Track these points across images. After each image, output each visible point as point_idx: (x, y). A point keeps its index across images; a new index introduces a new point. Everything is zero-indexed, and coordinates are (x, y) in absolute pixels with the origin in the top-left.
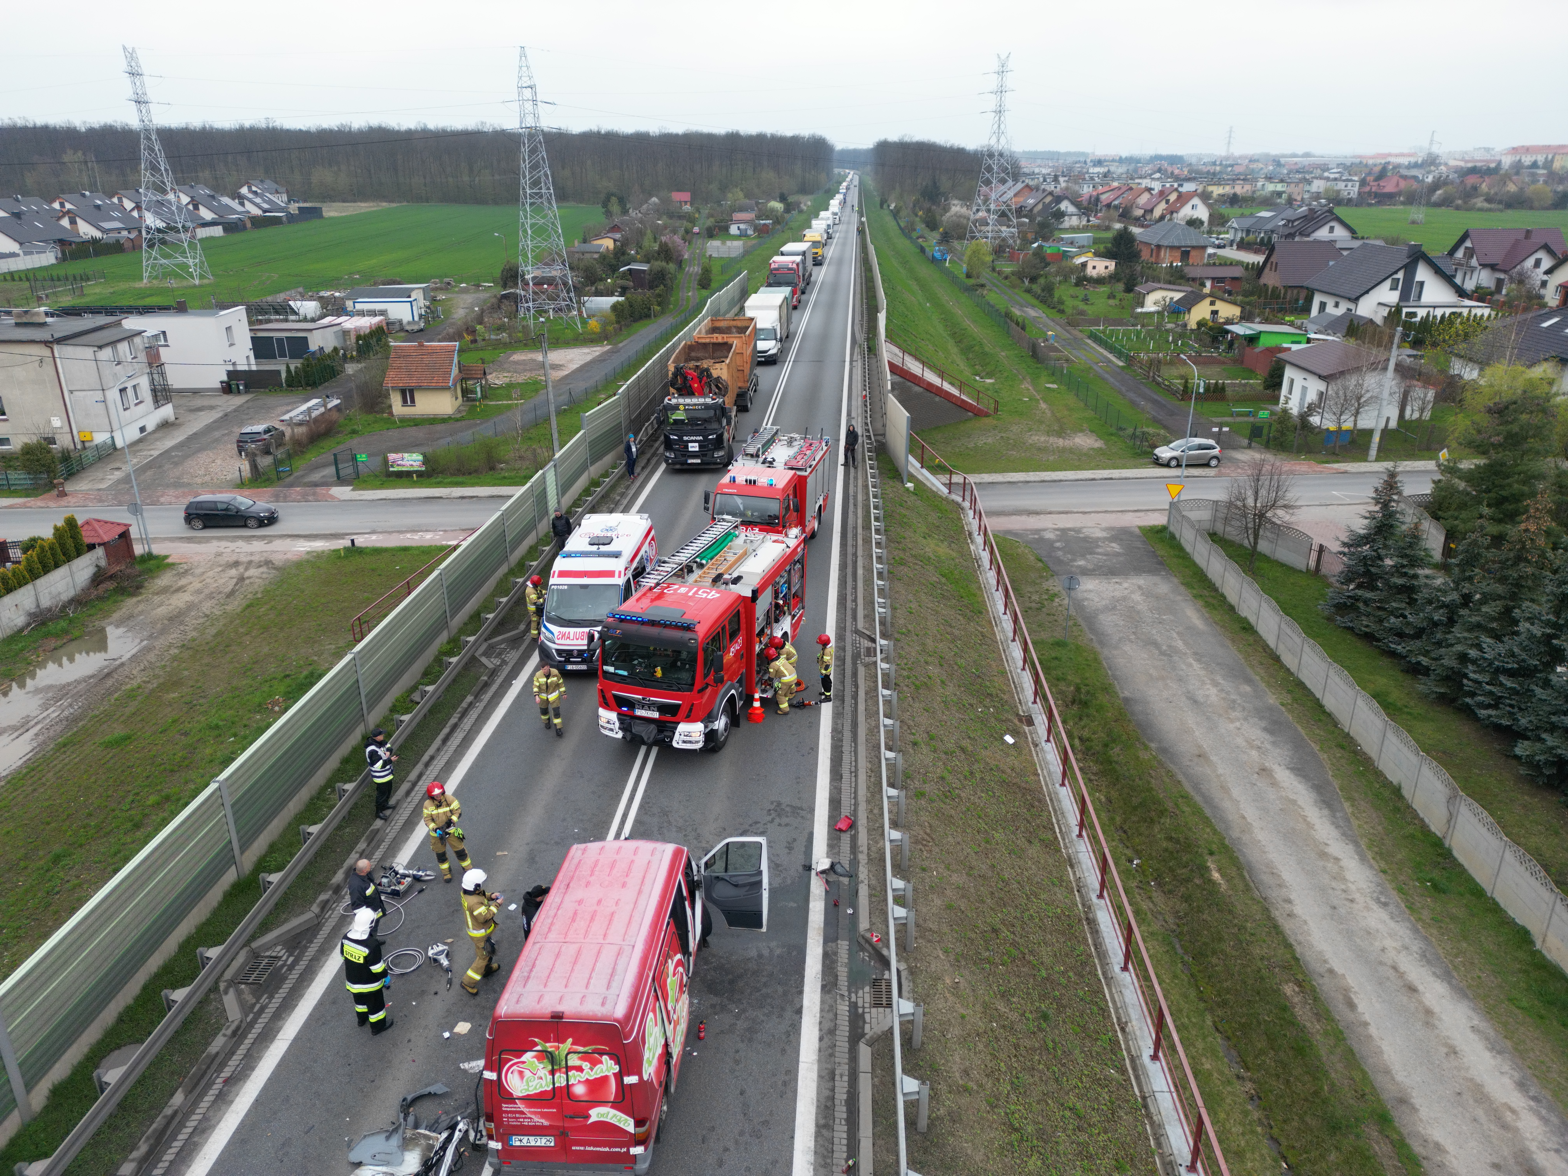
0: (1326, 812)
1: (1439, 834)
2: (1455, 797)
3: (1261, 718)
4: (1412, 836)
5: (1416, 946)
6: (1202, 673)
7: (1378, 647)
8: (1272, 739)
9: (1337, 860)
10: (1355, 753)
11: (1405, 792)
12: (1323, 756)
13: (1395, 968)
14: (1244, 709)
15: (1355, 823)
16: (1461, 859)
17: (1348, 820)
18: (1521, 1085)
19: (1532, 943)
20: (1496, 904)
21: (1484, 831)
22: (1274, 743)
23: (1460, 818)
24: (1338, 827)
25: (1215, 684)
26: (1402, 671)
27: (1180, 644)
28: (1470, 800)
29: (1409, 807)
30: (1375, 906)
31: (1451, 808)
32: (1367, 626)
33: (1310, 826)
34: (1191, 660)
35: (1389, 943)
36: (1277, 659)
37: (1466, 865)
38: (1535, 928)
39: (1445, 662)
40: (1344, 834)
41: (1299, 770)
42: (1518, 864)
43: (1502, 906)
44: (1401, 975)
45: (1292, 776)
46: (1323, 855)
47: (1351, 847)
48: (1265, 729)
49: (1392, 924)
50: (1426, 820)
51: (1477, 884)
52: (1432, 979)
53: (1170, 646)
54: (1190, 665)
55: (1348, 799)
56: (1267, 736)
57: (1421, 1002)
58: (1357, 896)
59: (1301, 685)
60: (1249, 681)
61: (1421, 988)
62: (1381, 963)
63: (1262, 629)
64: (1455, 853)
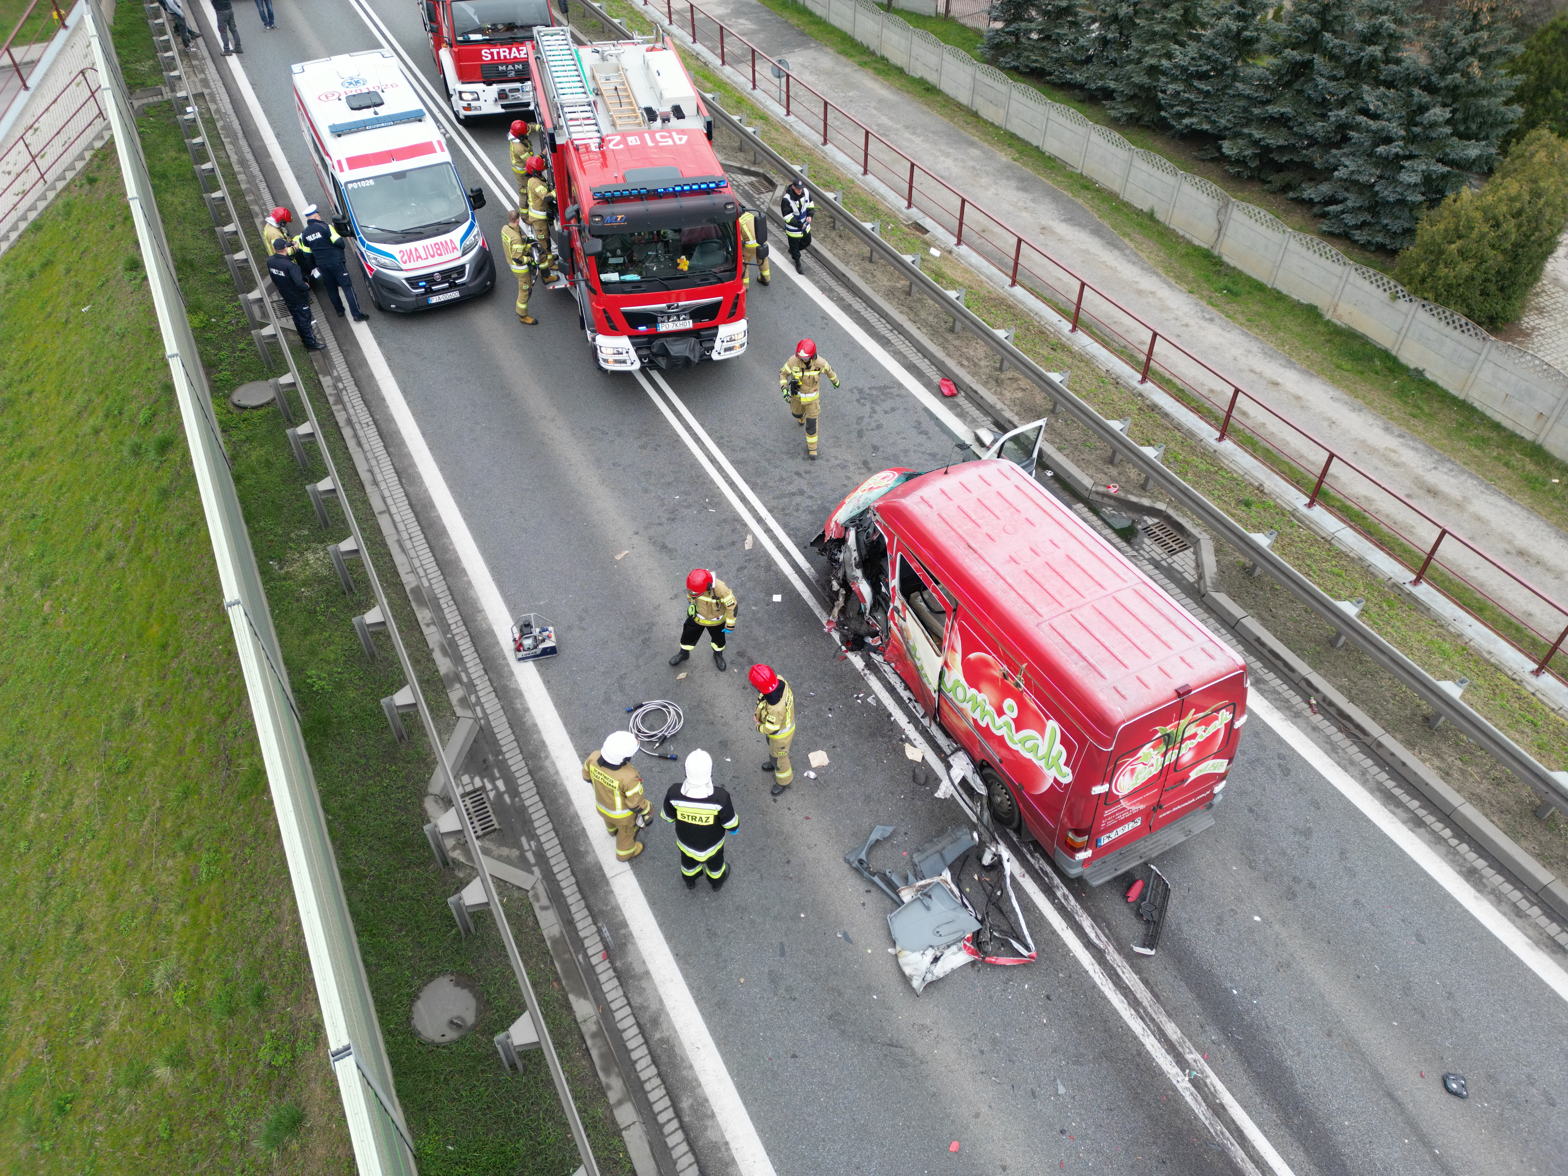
0: (1116, 253)
1: (1206, 246)
2: (1227, 205)
3: (1008, 178)
4: (1187, 254)
5: (1255, 347)
6: (927, 146)
7: (1048, 82)
8: (1030, 197)
9: (1152, 293)
10: (1099, 190)
11: (1159, 216)
12: (1080, 201)
13: (1252, 371)
14: (988, 173)
15: (1143, 255)
16: (1232, 263)
17: (1136, 255)
18: (1387, 429)
19: (1320, 316)
20: (1279, 292)
21: (1263, 229)
22: (1033, 200)
23: (1232, 223)
24: (1134, 263)
25: (948, 155)
26: (1080, 101)
27: (884, 120)
28: (1244, 204)
29: (1168, 228)
30: (1205, 324)
31: (1221, 218)
32: (1036, 61)
33: (1114, 270)
34: (907, 135)
35: (1235, 352)
36: (976, 115)
37: (1240, 267)
38: (1322, 302)
39: (1136, 79)
40: (1143, 269)
41: (1070, 220)
42: (1304, 251)
43: (1285, 292)
44: (1260, 375)
45: (1070, 227)
46: (1140, 292)
47: (1154, 278)
48: (1018, 189)
49: (1228, 335)
50: (1188, 236)
51: (1255, 281)
52: (1282, 370)
53: (878, 125)
54: (911, 141)
55: (1126, 235)
56: (1025, 195)
57: (1287, 392)
58: (1187, 320)
59: (1013, 136)
60: (972, 144)
61: (1279, 380)
62: (1241, 371)
63: (946, 86)
64: (1226, 259)
